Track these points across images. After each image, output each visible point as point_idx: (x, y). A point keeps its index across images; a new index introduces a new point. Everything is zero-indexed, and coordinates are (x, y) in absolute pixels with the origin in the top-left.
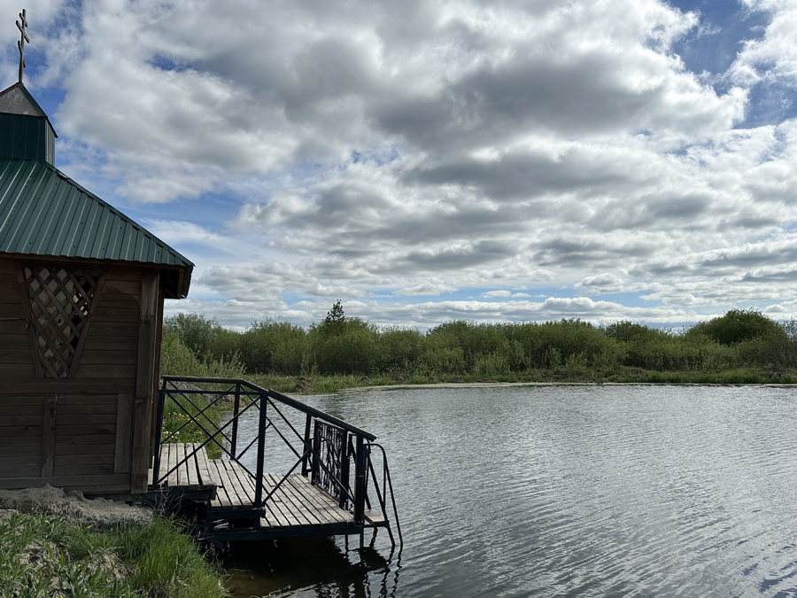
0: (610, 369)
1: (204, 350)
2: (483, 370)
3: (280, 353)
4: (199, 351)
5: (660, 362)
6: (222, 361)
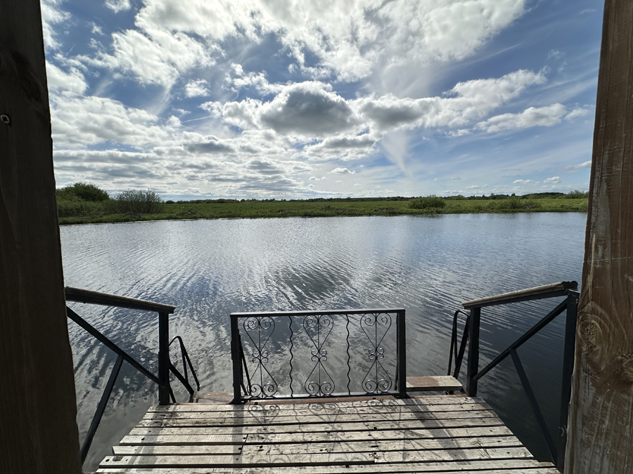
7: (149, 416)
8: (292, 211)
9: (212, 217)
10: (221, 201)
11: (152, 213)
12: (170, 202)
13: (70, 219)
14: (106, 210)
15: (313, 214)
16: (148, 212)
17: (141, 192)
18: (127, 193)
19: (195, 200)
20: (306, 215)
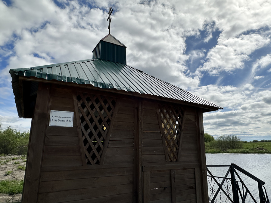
16: (232, 148)
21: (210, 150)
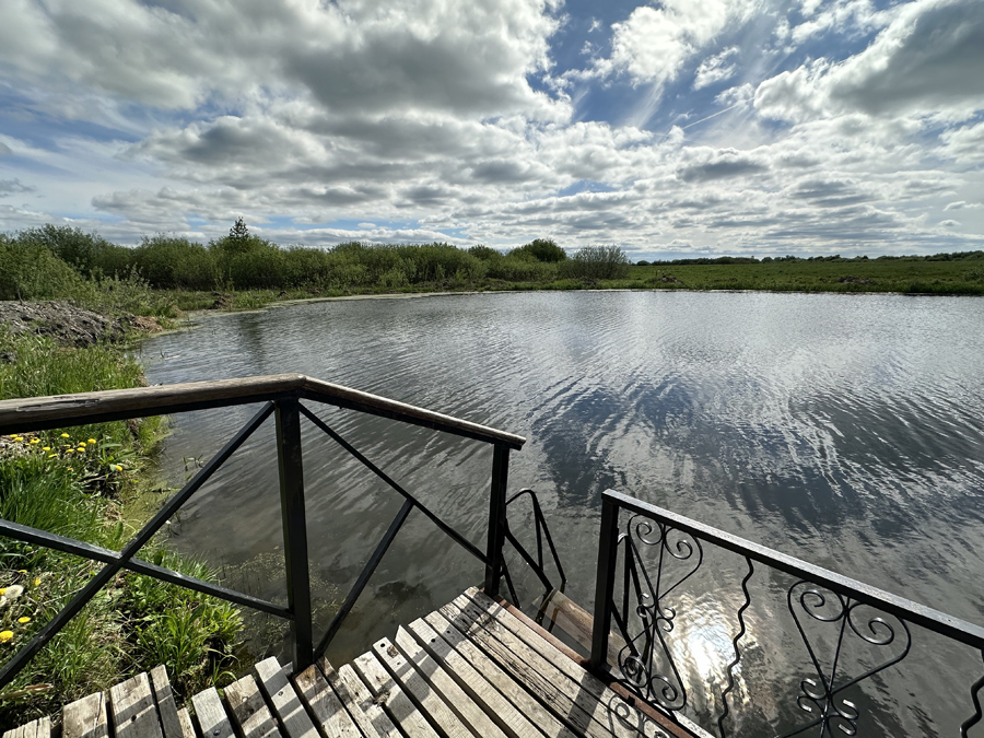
0: (481, 281)
1: (89, 264)
2: (389, 283)
3: (181, 267)
4: (83, 266)
5: (511, 275)
6: (117, 277)
7: (462, 601)
8: (877, 280)
9: (699, 288)
10: (725, 261)
11: (612, 279)
12: (643, 264)
13: (522, 284)
14: (559, 273)
15: (938, 288)
16: (608, 277)
17: (602, 249)
18: (586, 250)
19: (680, 259)
20: (913, 291)
21: (556, 283)
